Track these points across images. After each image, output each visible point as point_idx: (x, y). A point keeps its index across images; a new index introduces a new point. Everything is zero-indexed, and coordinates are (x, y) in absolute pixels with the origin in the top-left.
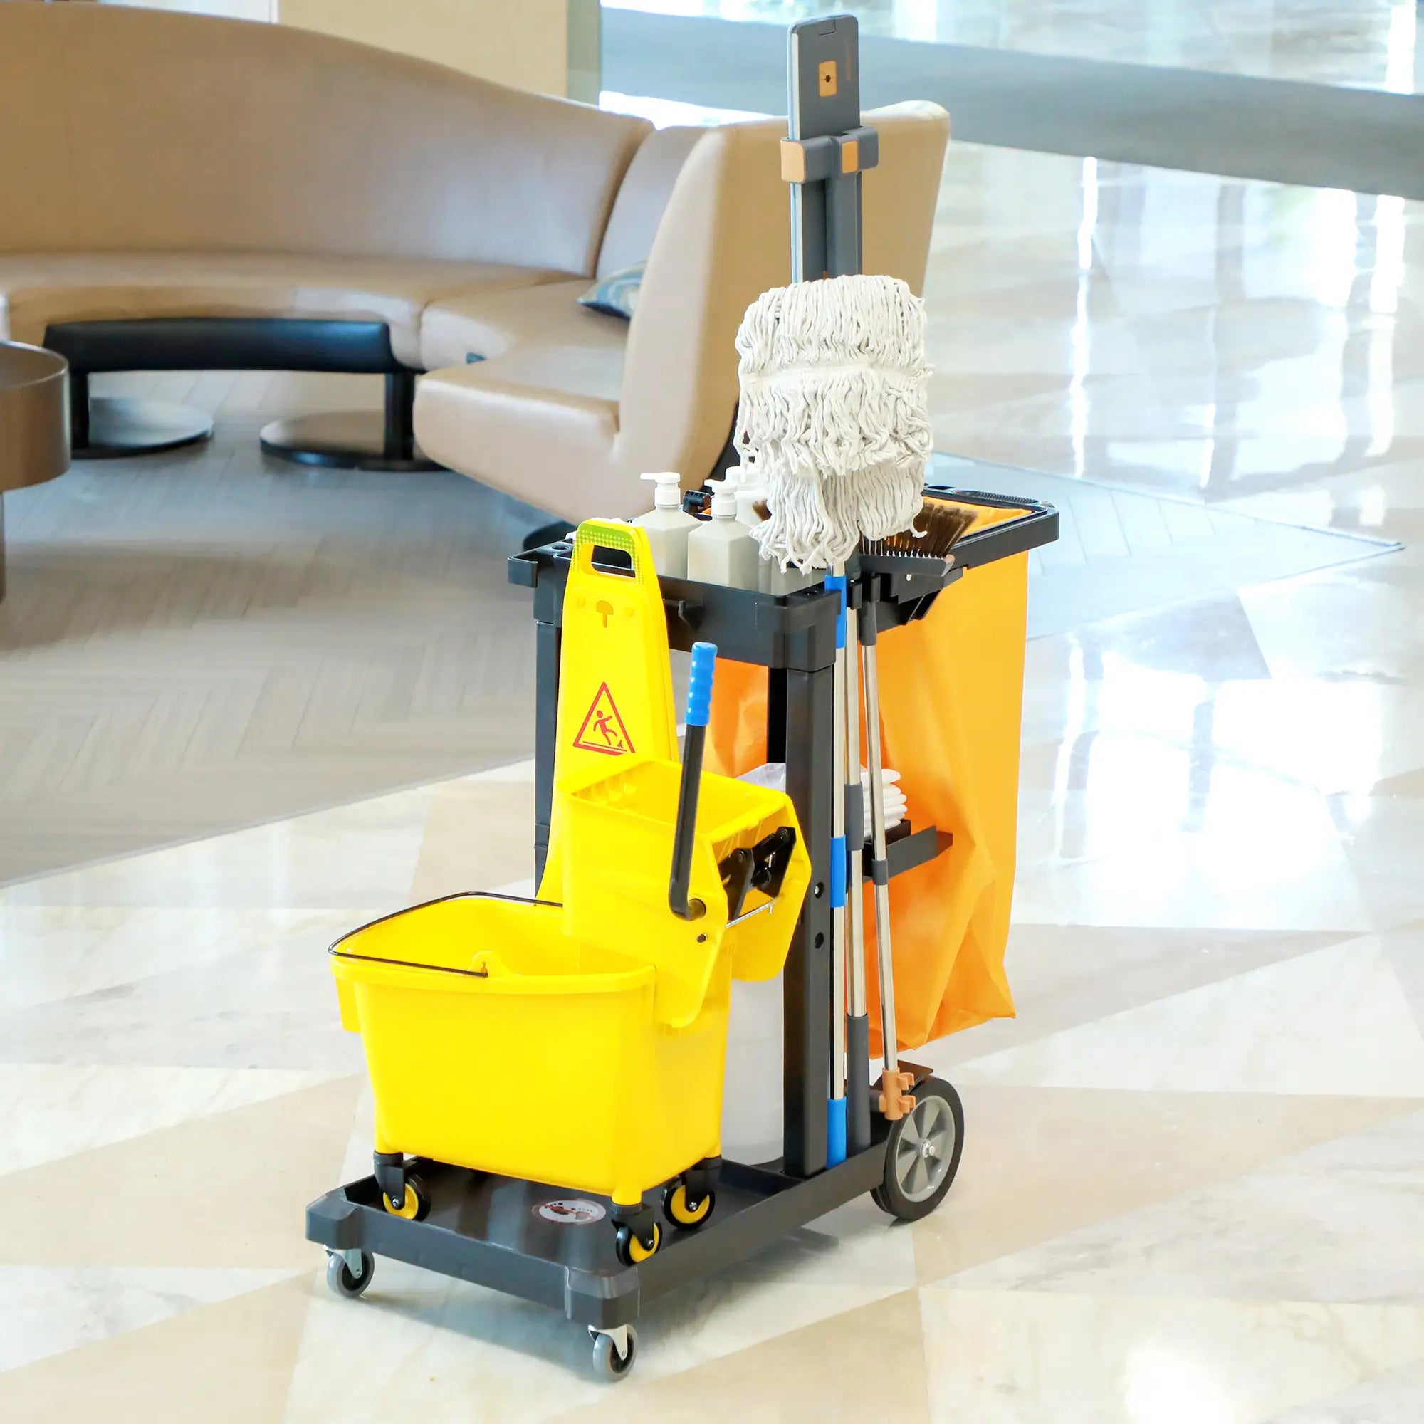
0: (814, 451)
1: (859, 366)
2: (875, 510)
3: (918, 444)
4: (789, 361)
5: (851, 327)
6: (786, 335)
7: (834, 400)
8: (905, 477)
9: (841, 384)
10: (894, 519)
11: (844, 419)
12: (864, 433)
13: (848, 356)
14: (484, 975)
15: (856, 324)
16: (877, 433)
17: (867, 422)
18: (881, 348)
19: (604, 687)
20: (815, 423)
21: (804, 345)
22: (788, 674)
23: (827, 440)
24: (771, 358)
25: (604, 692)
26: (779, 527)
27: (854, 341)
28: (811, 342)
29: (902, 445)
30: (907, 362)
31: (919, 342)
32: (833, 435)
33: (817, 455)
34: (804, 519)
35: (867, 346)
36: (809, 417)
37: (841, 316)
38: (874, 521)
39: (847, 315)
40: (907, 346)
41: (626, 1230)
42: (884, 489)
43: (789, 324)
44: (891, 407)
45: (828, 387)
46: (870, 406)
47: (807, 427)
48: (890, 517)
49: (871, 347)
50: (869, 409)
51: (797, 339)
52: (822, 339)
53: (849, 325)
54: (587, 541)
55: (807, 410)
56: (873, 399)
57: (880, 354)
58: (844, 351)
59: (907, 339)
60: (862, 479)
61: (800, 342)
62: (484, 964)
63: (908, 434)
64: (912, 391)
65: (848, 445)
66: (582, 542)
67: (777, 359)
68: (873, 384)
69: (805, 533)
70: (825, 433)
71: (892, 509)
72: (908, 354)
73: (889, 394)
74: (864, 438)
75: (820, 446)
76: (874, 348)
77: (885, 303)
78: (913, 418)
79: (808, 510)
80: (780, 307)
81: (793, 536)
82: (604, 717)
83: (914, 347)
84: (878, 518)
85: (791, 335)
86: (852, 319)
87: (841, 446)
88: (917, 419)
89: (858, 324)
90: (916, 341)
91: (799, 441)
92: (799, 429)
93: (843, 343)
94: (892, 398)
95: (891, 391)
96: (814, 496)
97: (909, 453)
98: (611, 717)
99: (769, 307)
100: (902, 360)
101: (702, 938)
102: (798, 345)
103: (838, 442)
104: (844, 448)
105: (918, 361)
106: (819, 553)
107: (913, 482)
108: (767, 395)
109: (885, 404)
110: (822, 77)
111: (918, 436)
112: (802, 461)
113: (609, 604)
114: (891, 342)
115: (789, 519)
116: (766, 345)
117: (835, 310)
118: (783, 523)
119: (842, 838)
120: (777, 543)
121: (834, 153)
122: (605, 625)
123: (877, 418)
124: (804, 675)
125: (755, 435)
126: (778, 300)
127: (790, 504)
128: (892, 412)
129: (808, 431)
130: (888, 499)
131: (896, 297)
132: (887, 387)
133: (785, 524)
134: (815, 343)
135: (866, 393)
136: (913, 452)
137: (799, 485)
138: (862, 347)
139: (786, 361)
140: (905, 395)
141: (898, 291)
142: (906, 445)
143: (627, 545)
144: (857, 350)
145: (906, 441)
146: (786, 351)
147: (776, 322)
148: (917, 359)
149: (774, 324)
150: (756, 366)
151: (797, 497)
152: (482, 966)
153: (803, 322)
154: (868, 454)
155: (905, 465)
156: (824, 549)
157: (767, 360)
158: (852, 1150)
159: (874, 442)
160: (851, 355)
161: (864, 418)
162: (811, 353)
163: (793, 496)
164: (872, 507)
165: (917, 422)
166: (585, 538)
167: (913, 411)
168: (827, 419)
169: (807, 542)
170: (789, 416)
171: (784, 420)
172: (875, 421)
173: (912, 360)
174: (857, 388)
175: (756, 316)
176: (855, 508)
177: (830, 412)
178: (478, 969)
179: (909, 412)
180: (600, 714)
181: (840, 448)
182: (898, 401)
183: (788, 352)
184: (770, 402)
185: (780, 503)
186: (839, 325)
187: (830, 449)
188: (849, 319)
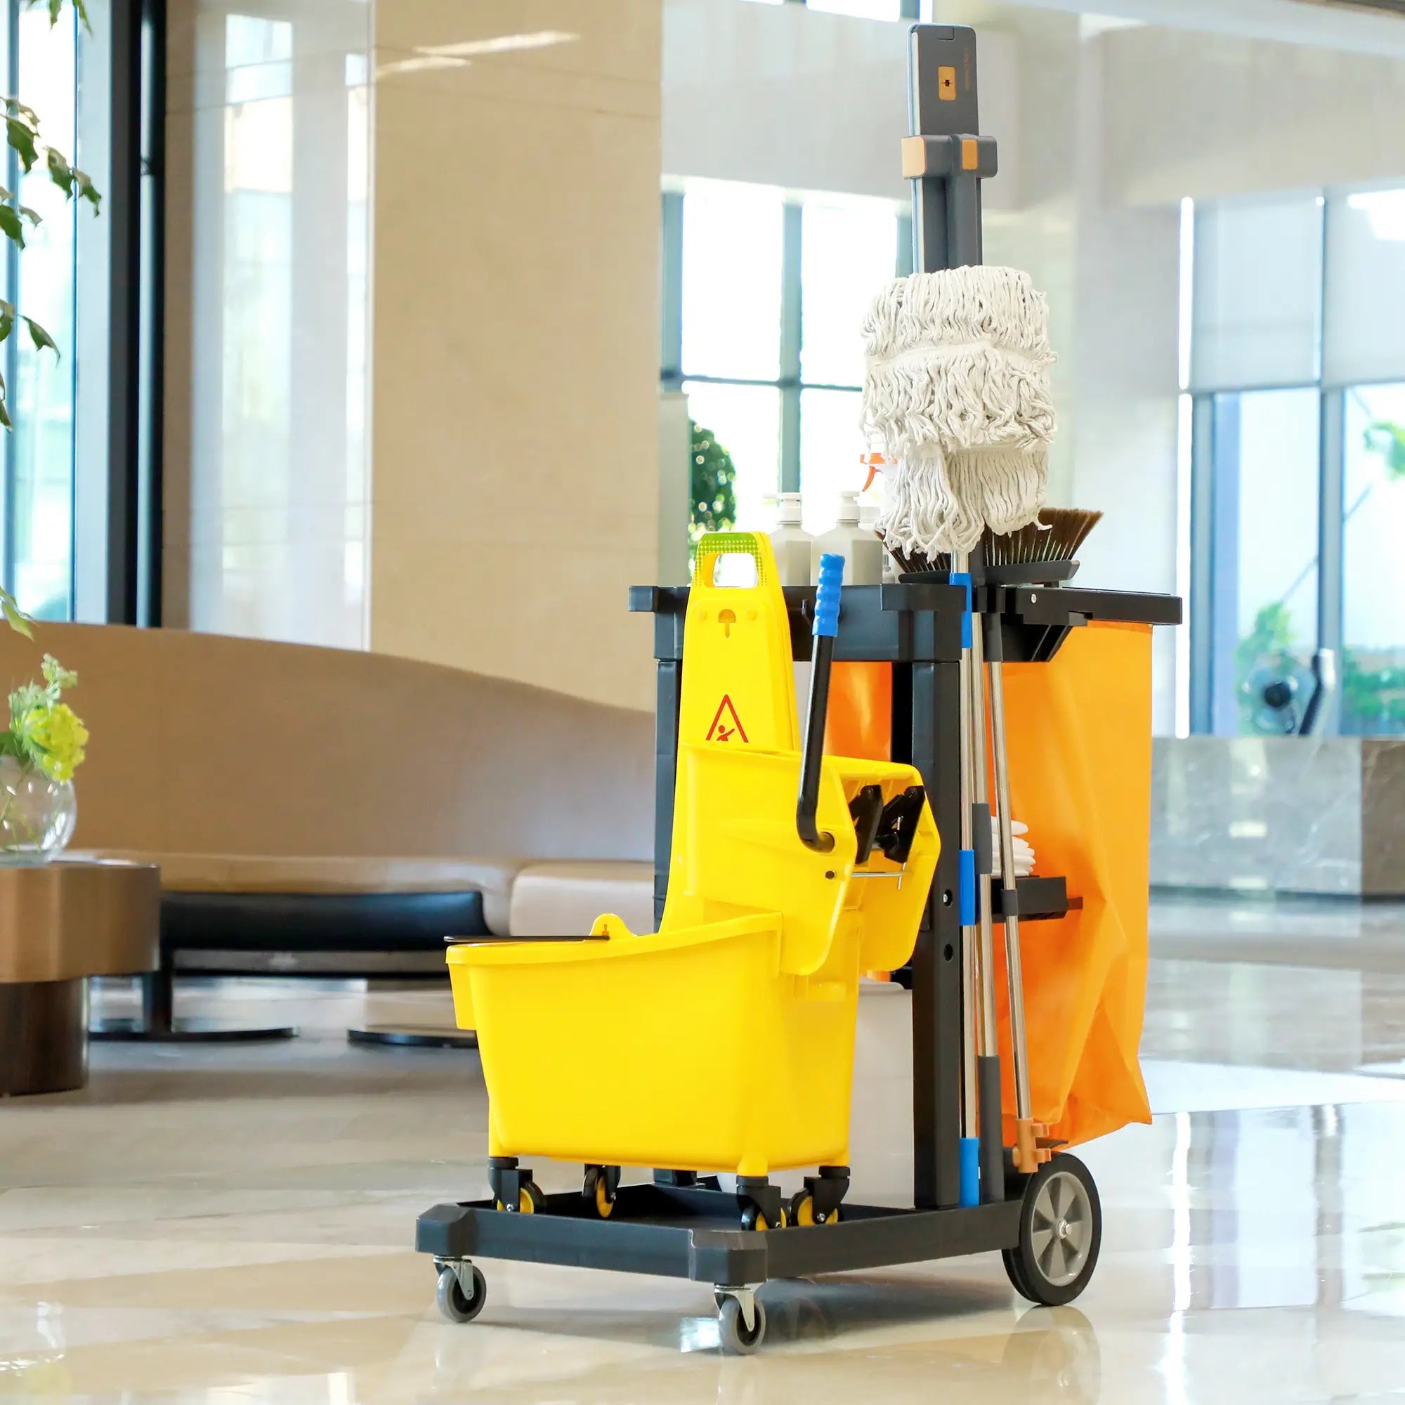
0: (938, 422)
1: (983, 343)
2: (1000, 496)
3: (1042, 426)
4: (913, 341)
5: (973, 306)
6: (909, 314)
7: (958, 375)
8: (1029, 467)
9: (964, 360)
10: (1018, 506)
11: (968, 393)
12: (988, 409)
13: (972, 336)
14: (605, 938)
15: (978, 304)
16: (1001, 409)
17: (990, 397)
18: (1003, 329)
19: (726, 700)
20: (938, 396)
21: (927, 325)
22: (913, 666)
23: (950, 413)
24: (894, 341)
25: (726, 705)
26: (902, 511)
27: (977, 317)
28: (934, 322)
29: (1026, 427)
30: (1029, 345)
31: (1041, 329)
32: (957, 407)
33: (941, 425)
34: (929, 496)
35: (990, 325)
36: (933, 393)
37: (963, 296)
38: (1000, 507)
39: (969, 296)
40: (1029, 330)
41: (750, 1211)
42: (1008, 477)
43: (912, 304)
44: (1015, 387)
45: (951, 363)
46: (994, 381)
47: (931, 402)
48: (1015, 504)
49: (994, 325)
50: (992, 384)
51: (920, 318)
52: (945, 317)
53: (972, 304)
54: (710, 551)
55: (930, 386)
56: (994, 373)
57: (1002, 337)
58: (967, 329)
59: (1030, 324)
60: (987, 466)
61: (923, 321)
62: (606, 926)
63: (1031, 417)
64: (1035, 374)
65: (972, 417)
66: (704, 554)
67: (900, 340)
68: (997, 361)
69: (930, 508)
70: (949, 406)
71: (1018, 498)
72: (1031, 337)
73: (1012, 376)
74: (988, 417)
75: (945, 419)
76: (997, 327)
77: (1006, 287)
78: (1037, 401)
79: (933, 489)
80: (903, 292)
81: (917, 514)
82: (727, 731)
83: (1037, 334)
84: (1003, 503)
85: (914, 313)
86: (974, 298)
87: (965, 420)
88: (1039, 401)
89: (981, 305)
90: (1038, 326)
91: (923, 413)
92: (923, 403)
93: (966, 321)
94: (1016, 379)
95: (1014, 373)
96: (939, 474)
97: (1032, 436)
98: (733, 730)
99: (892, 292)
100: (1025, 343)
101: (830, 875)
102: (921, 325)
103: (962, 416)
104: (968, 422)
105: (1040, 346)
106: (943, 533)
107: (1037, 472)
108: (891, 376)
109: (1009, 385)
110: (942, 80)
111: (1043, 420)
112: (928, 433)
113: (731, 611)
114: (1014, 324)
115: (914, 499)
116: (889, 328)
117: (957, 291)
118: (907, 505)
119: (970, 852)
120: (902, 527)
121: (954, 149)
122: (728, 635)
123: (1001, 393)
124: (930, 666)
125: (879, 413)
126: (901, 286)
127: (914, 485)
128: (1015, 393)
129: (932, 405)
130: (1013, 489)
131: (1017, 283)
132: (1010, 368)
133: (910, 507)
134: (938, 321)
135: (990, 368)
136: (1037, 436)
137: (923, 464)
138: (985, 325)
139: (909, 340)
140: (1029, 377)
141: (1019, 279)
142: (1030, 427)
143: (750, 546)
144: (980, 328)
145: (1029, 423)
146: (909, 330)
147: (899, 307)
148: (1039, 343)
149: (897, 307)
150: (879, 349)
151: (921, 478)
152: (603, 930)
153: (926, 304)
154: (992, 430)
155: (1029, 448)
156: (949, 529)
157: (890, 343)
158: (985, 1196)
159: (998, 418)
160: (974, 334)
161: (988, 395)
162: (934, 331)
163: (916, 478)
164: (997, 493)
165: (1039, 404)
166: (708, 550)
167: (1036, 392)
168: (951, 392)
169: (933, 520)
170: (913, 392)
171: (908, 397)
172: (999, 396)
173: (1034, 344)
174: (981, 364)
175: (878, 303)
176: (980, 496)
177: (953, 385)
178: (600, 934)
179: (1033, 393)
180: (722, 729)
181: (965, 422)
182: (1021, 383)
183: (912, 331)
184: (894, 382)
185: (904, 487)
186: (961, 304)
187: (955, 423)
188: (971, 298)
